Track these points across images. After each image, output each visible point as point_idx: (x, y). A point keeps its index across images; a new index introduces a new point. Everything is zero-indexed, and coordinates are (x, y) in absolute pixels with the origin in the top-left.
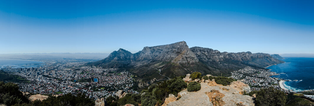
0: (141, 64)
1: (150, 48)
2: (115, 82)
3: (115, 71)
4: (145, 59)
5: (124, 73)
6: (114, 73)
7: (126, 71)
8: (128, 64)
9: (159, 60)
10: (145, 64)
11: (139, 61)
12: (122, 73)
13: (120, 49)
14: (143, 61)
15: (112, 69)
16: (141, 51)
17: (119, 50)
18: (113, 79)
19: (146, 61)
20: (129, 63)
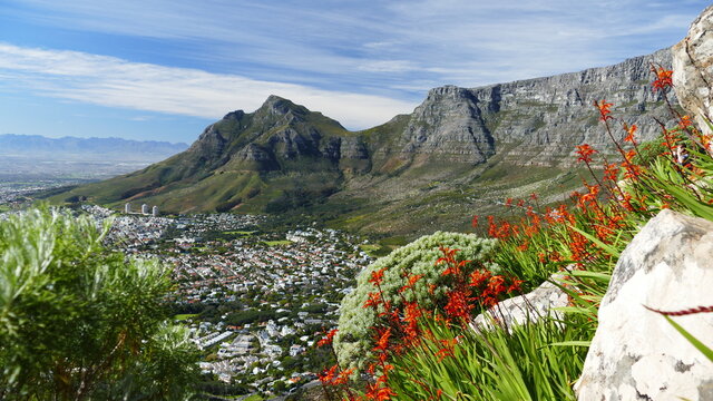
0: (412, 193)
1: (468, 95)
2: (265, 277)
3: (247, 229)
4: (433, 163)
5: (311, 234)
6: (240, 236)
7: (316, 227)
8: (330, 192)
9: (533, 168)
10: (441, 188)
11: (397, 174)
12: (295, 240)
13: (272, 98)
14: (427, 177)
15: (224, 217)
16: (408, 117)
17: (265, 107)
18: (246, 265)
19: (440, 175)
20: (331, 184)
